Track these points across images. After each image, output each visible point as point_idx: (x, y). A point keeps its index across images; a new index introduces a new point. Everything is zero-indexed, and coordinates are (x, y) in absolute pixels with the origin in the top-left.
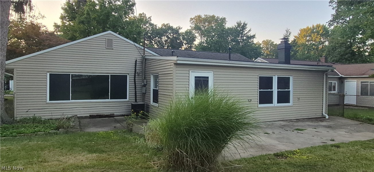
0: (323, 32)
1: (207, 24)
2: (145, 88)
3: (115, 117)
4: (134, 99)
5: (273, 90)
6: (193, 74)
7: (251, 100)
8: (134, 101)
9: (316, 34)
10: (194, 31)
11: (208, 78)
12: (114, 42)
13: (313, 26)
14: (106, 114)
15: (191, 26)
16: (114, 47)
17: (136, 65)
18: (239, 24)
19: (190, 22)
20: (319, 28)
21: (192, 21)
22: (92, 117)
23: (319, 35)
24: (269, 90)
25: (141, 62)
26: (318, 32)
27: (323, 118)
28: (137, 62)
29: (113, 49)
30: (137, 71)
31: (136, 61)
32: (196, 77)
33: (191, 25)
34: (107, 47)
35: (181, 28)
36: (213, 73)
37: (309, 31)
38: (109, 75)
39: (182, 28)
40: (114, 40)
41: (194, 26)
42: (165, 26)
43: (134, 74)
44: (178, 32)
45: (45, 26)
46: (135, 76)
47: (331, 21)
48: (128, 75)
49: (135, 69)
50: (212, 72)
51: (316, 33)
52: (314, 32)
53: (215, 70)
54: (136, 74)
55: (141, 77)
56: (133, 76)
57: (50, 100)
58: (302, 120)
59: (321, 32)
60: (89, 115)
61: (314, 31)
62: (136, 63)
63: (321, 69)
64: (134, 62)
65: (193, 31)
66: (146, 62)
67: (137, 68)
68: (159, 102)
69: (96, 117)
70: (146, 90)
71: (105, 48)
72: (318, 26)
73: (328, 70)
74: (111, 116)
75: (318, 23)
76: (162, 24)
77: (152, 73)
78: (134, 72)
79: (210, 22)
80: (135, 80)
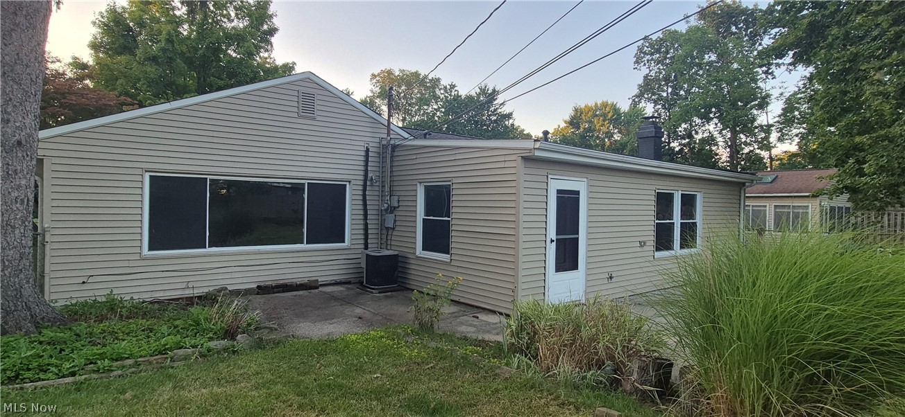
0: (613, 116)
1: (403, 88)
2: (393, 215)
3: (320, 289)
4: (362, 242)
5: (675, 221)
7: (644, 244)
8: (363, 246)
9: (601, 118)
10: (378, 101)
11: (578, 193)
12: (319, 102)
13: (596, 104)
14: (299, 281)
15: (372, 91)
16: (319, 113)
17: (367, 161)
18: (483, 91)
19: (371, 81)
20: (605, 108)
21: (374, 81)
22: (263, 290)
23: (607, 122)
24: (669, 221)
25: (379, 153)
26: (605, 115)
28: (370, 154)
29: (314, 119)
30: (370, 175)
31: (367, 151)
32: (558, 192)
33: (373, 88)
34: (302, 114)
36: (586, 183)
37: (590, 113)
38: (304, 184)
40: (319, 97)
41: (378, 90)
43: (361, 183)
45: (59, 61)
46: (365, 186)
47: (636, 96)
48: (348, 183)
49: (366, 171)
50: (585, 180)
51: (601, 116)
52: (597, 116)
53: (590, 176)
54: (368, 183)
55: (377, 188)
56: (361, 188)
57: (150, 249)
59: (610, 115)
60: (254, 286)
61: (598, 113)
62: (367, 156)
64: (363, 153)
65: (376, 101)
66: (396, 154)
67: (369, 168)
68: (453, 251)
69: (275, 290)
70: (395, 221)
71: (296, 115)
72: (605, 105)
74: (311, 286)
75: (605, 100)
77: (420, 181)
78: (362, 178)
79: (409, 85)
80: (364, 196)
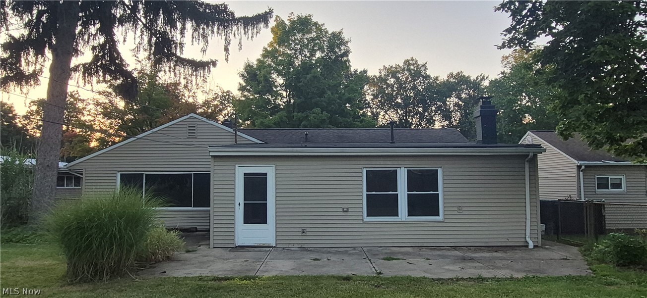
5: (399, 192)
6: (241, 171)
7: (348, 209)
11: (266, 174)
12: (198, 129)
14: (185, 227)
15: (503, 72)
16: (198, 134)
19: (502, 63)
21: (506, 63)
24: (390, 193)
27: (524, 248)
29: (196, 138)
32: (245, 174)
33: (504, 69)
34: (188, 136)
35: (485, 78)
36: (274, 168)
38: (192, 174)
39: (487, 77)
40: (198, 126)
41: (510, 72)
42: (455, 78)
44: (479, 84)
50: (274, 165)
53: (278, 163)
58: (465, 248)
63: (516, 152)
71: (186, 138)
73: (528, 154)
76: (449, 74)
